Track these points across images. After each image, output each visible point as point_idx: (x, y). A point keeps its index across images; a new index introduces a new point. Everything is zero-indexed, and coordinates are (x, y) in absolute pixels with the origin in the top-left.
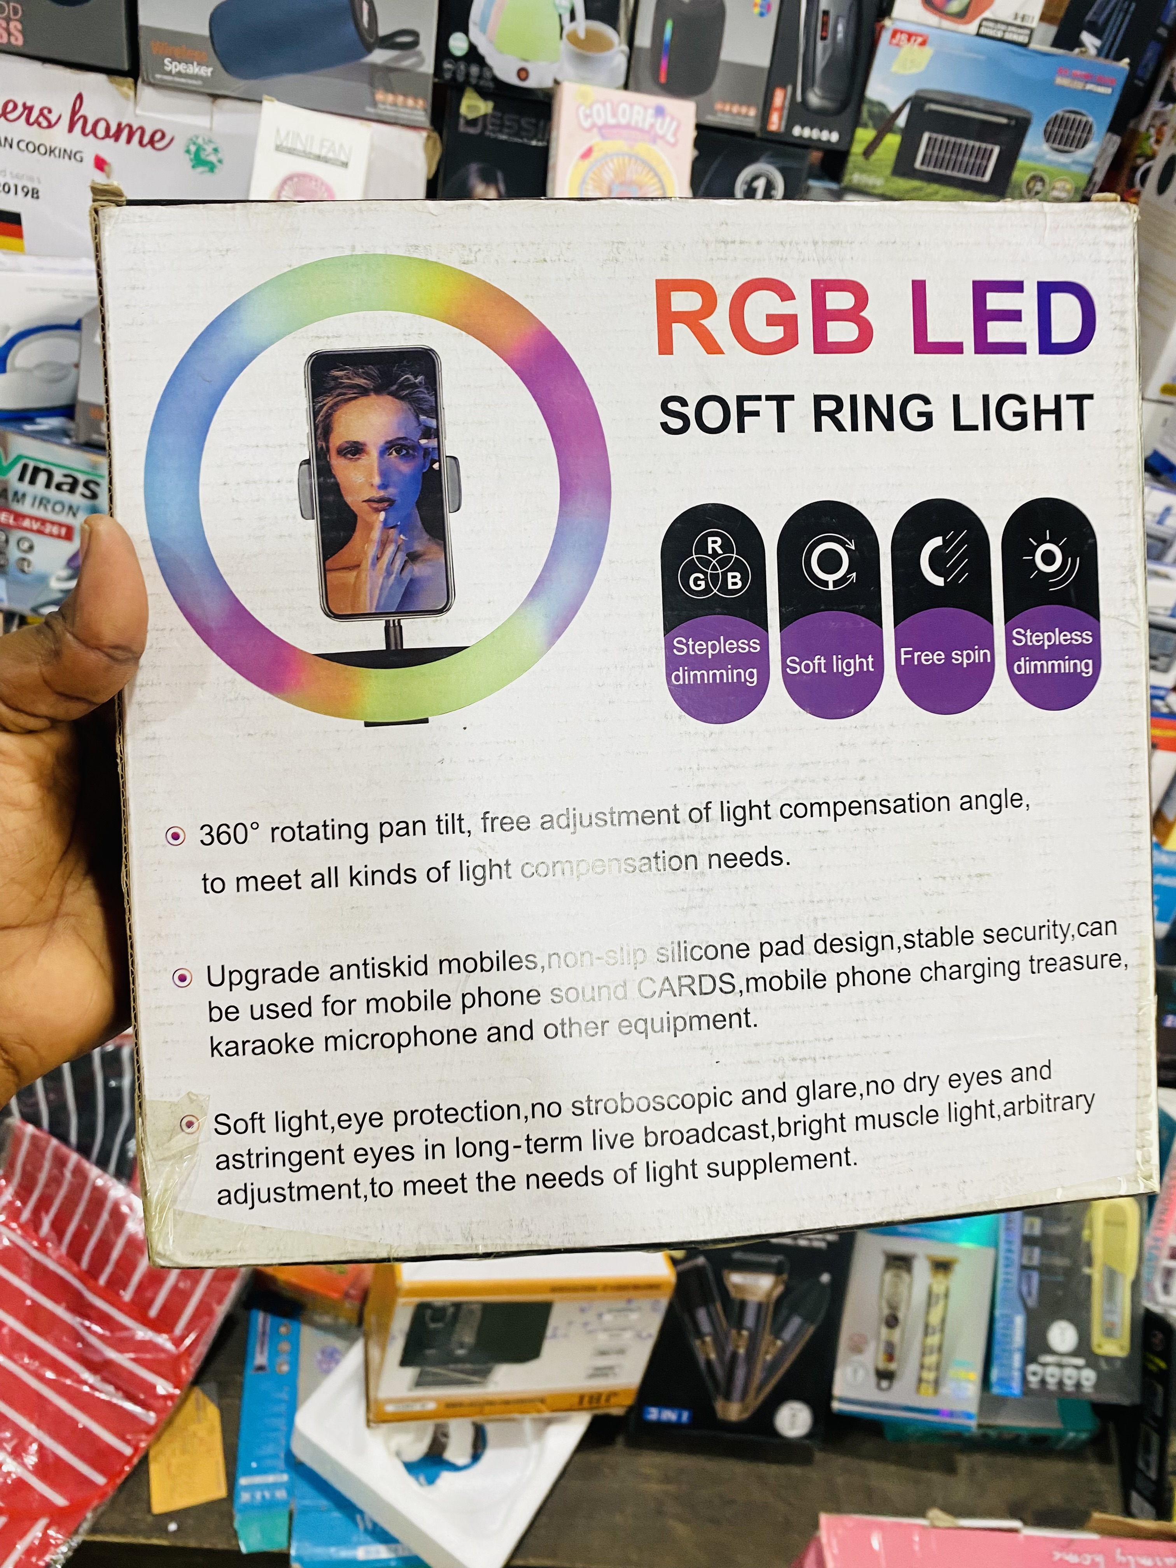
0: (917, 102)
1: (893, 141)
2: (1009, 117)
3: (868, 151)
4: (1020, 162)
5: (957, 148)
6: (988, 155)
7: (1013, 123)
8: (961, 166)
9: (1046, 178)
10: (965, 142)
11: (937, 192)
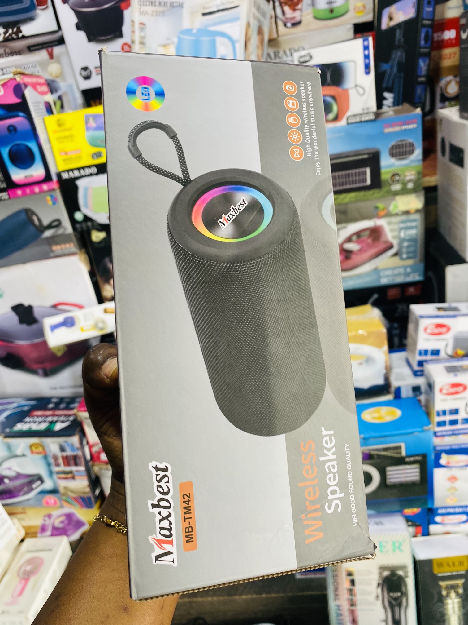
2: (368, 154)
4: (383, 170)
5: (347, 176)
6: (365, 173)
7: (371, 156)
8: (353, 182)
9: (400, 173)
10: (350, 172)
11: (345, 197)
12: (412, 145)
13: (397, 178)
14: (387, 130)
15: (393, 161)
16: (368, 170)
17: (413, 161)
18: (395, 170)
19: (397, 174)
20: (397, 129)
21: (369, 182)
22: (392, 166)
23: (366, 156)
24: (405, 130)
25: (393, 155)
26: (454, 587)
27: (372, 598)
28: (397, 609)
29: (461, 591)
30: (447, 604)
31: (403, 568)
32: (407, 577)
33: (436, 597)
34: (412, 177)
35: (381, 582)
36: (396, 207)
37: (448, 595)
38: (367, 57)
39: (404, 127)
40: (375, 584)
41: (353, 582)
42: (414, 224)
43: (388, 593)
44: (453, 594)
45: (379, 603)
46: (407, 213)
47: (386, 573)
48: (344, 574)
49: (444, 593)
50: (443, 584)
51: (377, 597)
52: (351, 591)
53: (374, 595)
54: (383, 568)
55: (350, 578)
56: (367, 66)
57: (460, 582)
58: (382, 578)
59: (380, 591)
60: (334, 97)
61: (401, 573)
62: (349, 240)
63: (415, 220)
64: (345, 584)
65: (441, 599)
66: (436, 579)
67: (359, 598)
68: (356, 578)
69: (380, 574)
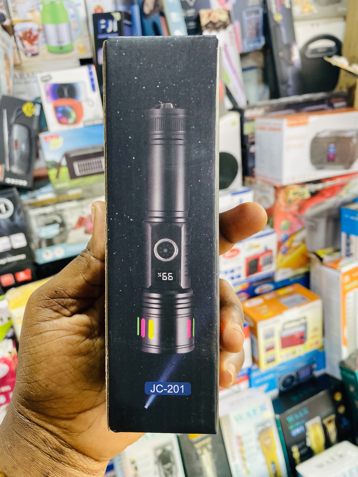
0: (67, 156)
1: (64, 171)
2: (101, 148)
3: (57, 176)
5: (90, 164)
6: (100, 162)
10: (91, 161)
11: (89, 180)
16: (103, 159)
26: (205, 445)
38: (92, 80)
49: (200, 452)
51: (155, 472)
56: (93, 86)
60: (72, 107)
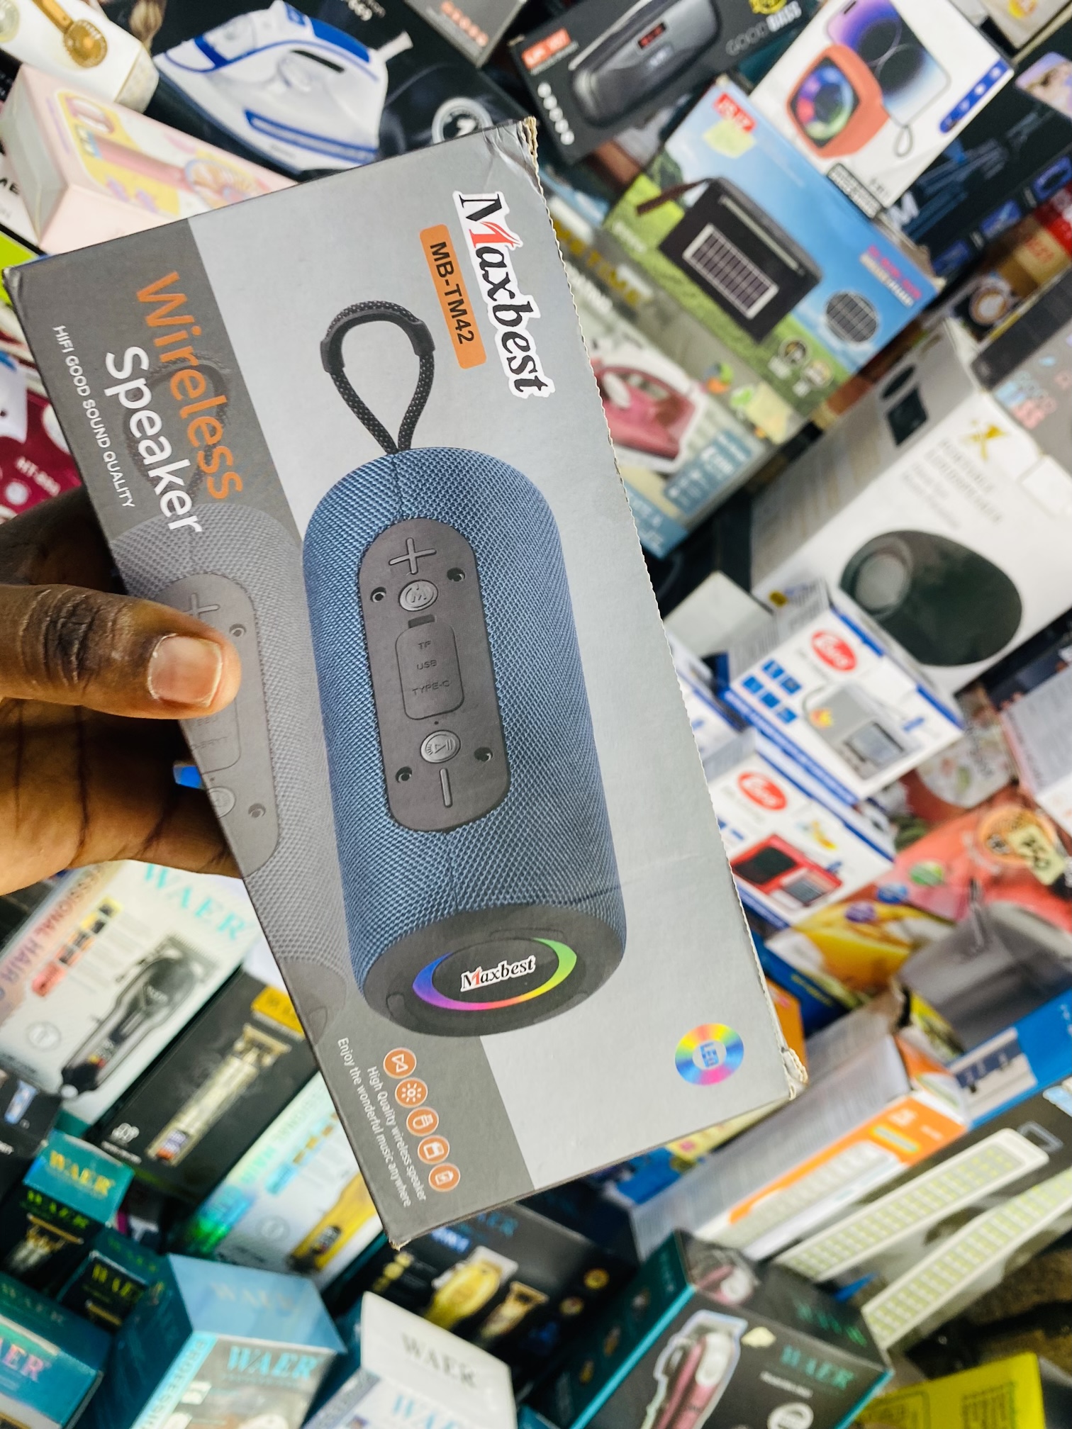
0: (716, 189)
1: (671, 214)
2: (801, 265)
3: (644, 208)
4: (791, 318)
5: (735, 263)
6: (762, 290)
7: (801, 272)
8: (730, 285)
9: (810, 351)
10: (745, 261)
11: (693, 296)
12: (872, 326)
13: (797, 355)
14: (868, 261)
15: (822, 319)
16: (773, 291)
17: (845, 354)
18: (808, 337)
19: (804, 350)
20: (882, 275)
21: (752, 312)
22: (812, 326)
23: (793, 265)
24: (890, 292)
25: (831, 310)
26: (262, 1048)
27: (110, 973)
28: (137, 1017)
29: (268, 1060)
30: (227, 1064)
31: (210, 966)
32: (203, 981)
33: (220, 1043)
34: (818, 380)
35: (151, 959)
36: (746, 399)
37: (242, 1054)
38: (972, 98)
39: (893, 286)
40: (138, 955)
41: (99, 927)
42: (741, 456)
43: (146, 985)
44: (251, 1057)
45: (117, 989)
46: (751, 427)
47: (172, 953)
48: (98, 903)
49: (239, 1045)
50: (250, 1031)
51: (123, 977)
52: (82, 938)
53: (120, 971)
54: (173, 942)
55: (103, 917)
56: (956, 115)
57: (280, 1047)
58: (157, 956)
59: (136, 971)
60: (857, 101)
61: (197, 969)
62: (624, 374)
63: (747, 451)
64: (84, 918)
65: (225, 1051)
66: (247, 1016)
67: (84, 958)
68: (112, 924)
69: (163, 947)
